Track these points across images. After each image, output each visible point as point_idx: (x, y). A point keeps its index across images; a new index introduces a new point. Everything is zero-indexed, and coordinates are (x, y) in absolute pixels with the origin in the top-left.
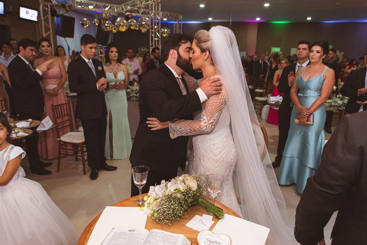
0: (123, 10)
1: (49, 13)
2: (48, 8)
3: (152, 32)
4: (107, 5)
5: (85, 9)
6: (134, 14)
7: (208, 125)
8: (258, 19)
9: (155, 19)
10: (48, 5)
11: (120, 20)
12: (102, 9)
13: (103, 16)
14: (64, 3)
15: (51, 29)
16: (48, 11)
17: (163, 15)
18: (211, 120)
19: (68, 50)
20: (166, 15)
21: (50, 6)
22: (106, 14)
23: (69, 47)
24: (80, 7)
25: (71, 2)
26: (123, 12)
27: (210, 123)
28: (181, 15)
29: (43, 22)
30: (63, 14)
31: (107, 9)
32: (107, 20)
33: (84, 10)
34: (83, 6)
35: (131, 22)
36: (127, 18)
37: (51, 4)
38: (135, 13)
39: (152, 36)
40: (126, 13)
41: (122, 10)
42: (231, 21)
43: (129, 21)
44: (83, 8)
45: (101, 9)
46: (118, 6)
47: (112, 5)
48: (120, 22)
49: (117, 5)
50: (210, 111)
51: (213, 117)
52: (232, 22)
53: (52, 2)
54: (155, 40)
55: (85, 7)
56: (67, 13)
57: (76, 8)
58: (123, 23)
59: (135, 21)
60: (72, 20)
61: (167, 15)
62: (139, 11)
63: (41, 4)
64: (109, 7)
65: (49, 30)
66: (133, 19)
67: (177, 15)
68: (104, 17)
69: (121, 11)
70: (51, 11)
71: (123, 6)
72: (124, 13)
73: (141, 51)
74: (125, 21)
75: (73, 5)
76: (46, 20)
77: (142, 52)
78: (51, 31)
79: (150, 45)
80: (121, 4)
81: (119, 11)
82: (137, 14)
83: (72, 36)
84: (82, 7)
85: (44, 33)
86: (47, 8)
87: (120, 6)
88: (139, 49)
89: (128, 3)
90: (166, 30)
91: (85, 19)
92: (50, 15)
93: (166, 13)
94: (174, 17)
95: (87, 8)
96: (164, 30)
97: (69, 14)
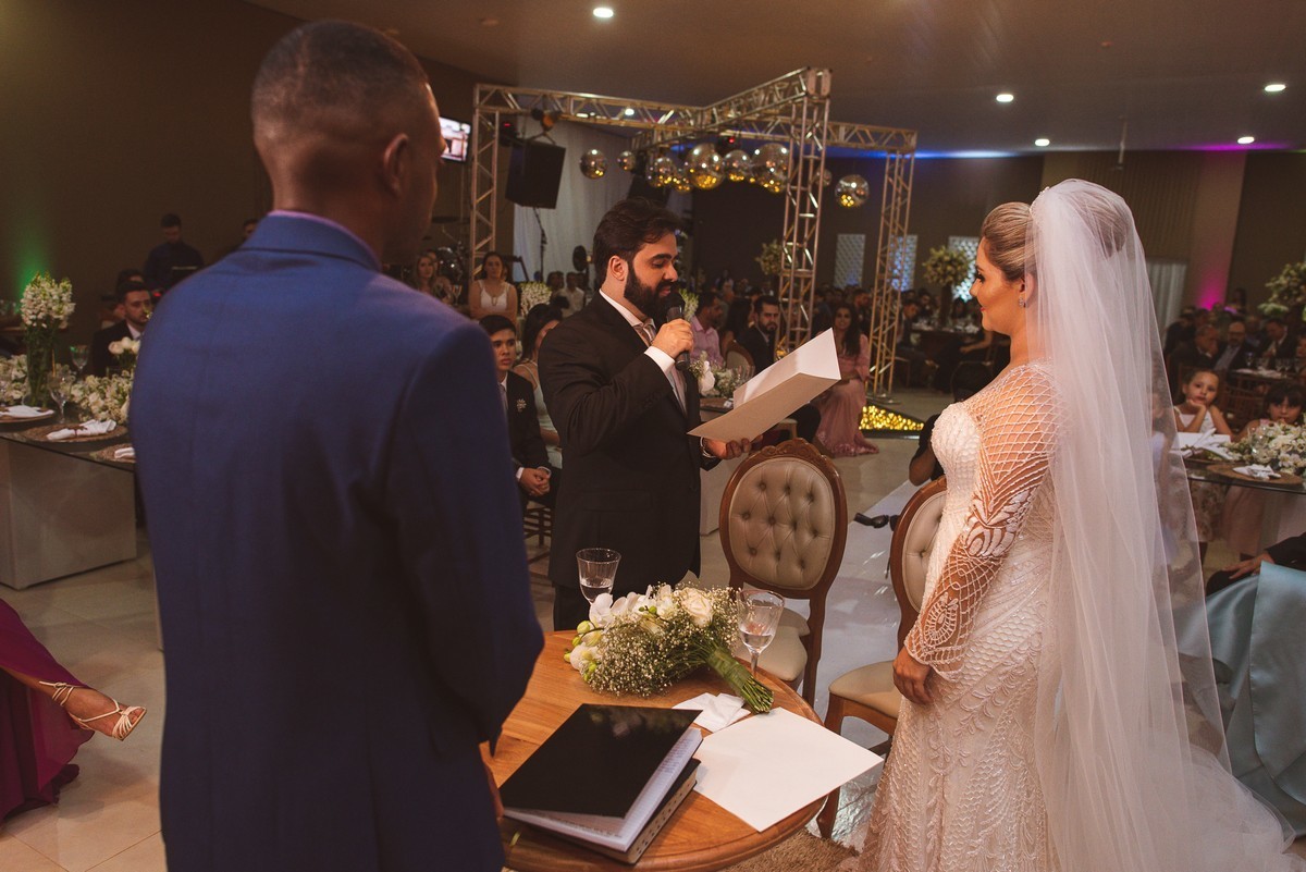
0: (713, 121)
1: (497, 135)
2: (494, 123)
3: (794, 192)
4: (664, 107)
5: (598, 122)
6: (746, 134)
7: (987, 532)
8: (1246, 140)
9: (807, 152)
10: (494, 115)
11: (701, 154)
12: (648, 119)
13: (654, 142)
14: (540, 107)
15: (495, 182)
16: (493, 132)
17: (846, 137)
18: (999, 511)
19: (539, 244)
20: (859, 136)
21: (501, 115)
22: (662, 134)
23: (543, 235)
24: (585, 116)
25: (559, 104)
26: (714, 128)
27: (995, 525)
28: (913, 134)
29: (476, 163)
30: (534, 137)
31: (663, 119)
32: (662, 152)
33: (595, 124)
34: (592, 114)
35: (731, 160)
36: (723, 147)
37: (505, 110)
38: (752, 130)
39: (791, 203)
40: (723, 131)
41: (709, 123)
42: (1123, 147)
43: (728, 156)
44: (591, 121)
45: (646, 121)
46: (700, 108)
47: (681, 107)
48: (700, 159)
49: (695, 108)
50: (997, 482)
51: (1007, 504)
52: (1126, 152)
53: (508, 106)
54: (802, 221)
55: (598, 117)
56: (544, 134)
57: (572, 119)
58: (710, 161)
59: (745, 158)
60: (559, 154)
61: (863, 133)
62: (768, 123)
63: (477, 111)
64: (671, 113)
65: (490, 185)
66: (740, 152)
67: (898, 135)
68: (659, 143)
69: (706, 125)
70: (501, 130)
71: (714, 110)
72: (716, 130)
73: (770, 253)
74: (716, 158)
75: (563, 110)
76: (486, 158)
77: (772, 256)
78: (495, 188)
79: (785, 234)
80: (708, 104)
81: (701, 125)
82: (759, 134)
83: (551, 203)
84: (589, 116)
85: (475, 194)
86: (490, 124)
87: (705, 108)
88: (764, 246)
89: (729, 99)
90: (854, 185)
91: (594, 152)
92: (496, 142)
93: (857, 127)
94: (885, 142)
95: (604, 118)
96: (847, 184)
97: (549, 138)
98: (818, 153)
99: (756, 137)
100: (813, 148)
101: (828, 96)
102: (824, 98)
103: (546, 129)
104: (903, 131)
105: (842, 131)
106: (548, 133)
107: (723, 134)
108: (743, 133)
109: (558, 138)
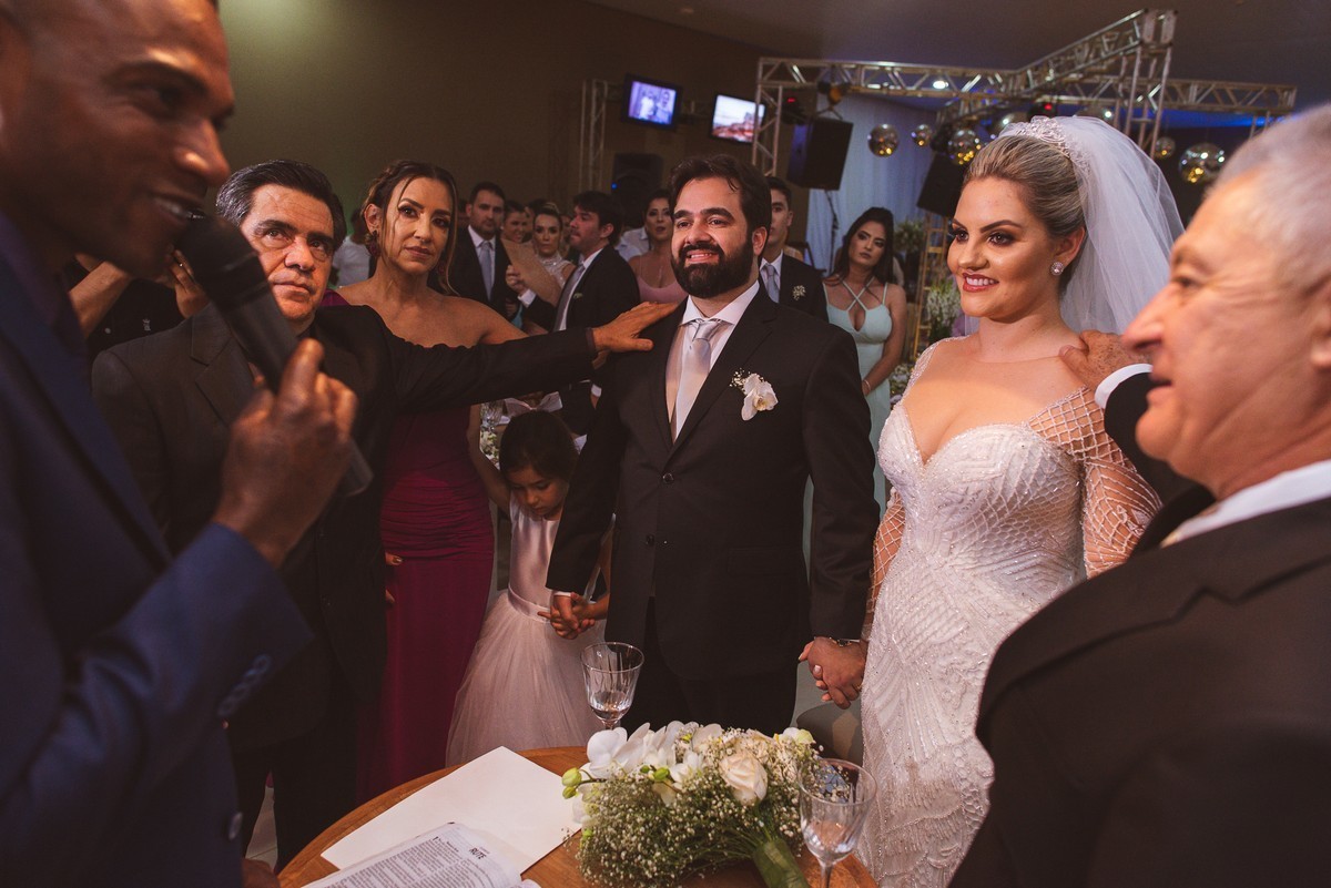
0: (1027, 86)
1: (778, 112)
2: (776, 100)
4: (970, 72)
5: (891, 93)
6: (1066, 99)
10: (777, 91)
12: (951, 87)
13: (961, 114)
14: (827, 80)
15: (775, 163)
16: (776, 108)
17: (1198, 97)
19: (830, 229)
20: (1217, 95)
21: (784, 90)
22: (969, 105)
23: (835, 219)
24: (877, 86)
25: (849, 76)
26: (1028, 93)
28: (1290, 90)
29: (757, 144)
30: (821, 113)
31: (968, 86)
33: (888, 95)
34: (886, 84)
37: (788, 84)
38: (1076, 94)
40: (1039, 96)
41: (1022, 88)
44: (884, 92)
46: (1012, 72)
47: (989, 71)
49: (1007, 72)
53: (793, 80)
55: (892, 87)
56: (830, 109)
57: (862, 91)
60: (843, 131)
61: (1222, 92)
63: (759, 86)
64: (978, 78)
68: (964, 116)
69: (1019, 90)
70: (783, 107)
71: (1029, 72)
72: (1030, 96)
75: (854, 82)
80: (1021, 66)
81: (1013, 91)
82: (1084, 98)
83: (833, 183)
84: (882, 87)
86: (772, 100)
87: (1018, 71)
89: (1047, 58)
90: (1204, 156)
91: (885, 126)
92: (778, 121)
93: (1214, 85)
94: (1251, 102)
95: (899, 88)
96: (1194, 155)
97: (837, 114)
98: (1152, 115)
99: (1081, 102)
100: (1146, 112)
101: (1170, 44)
102: (1166, 47)
103: (833, 102)
104: (1278, 89)
105: (1194, 90)
106: (836, 108)
107: (1039, 100)
108: (1063, 98)
109: (844, 113)
